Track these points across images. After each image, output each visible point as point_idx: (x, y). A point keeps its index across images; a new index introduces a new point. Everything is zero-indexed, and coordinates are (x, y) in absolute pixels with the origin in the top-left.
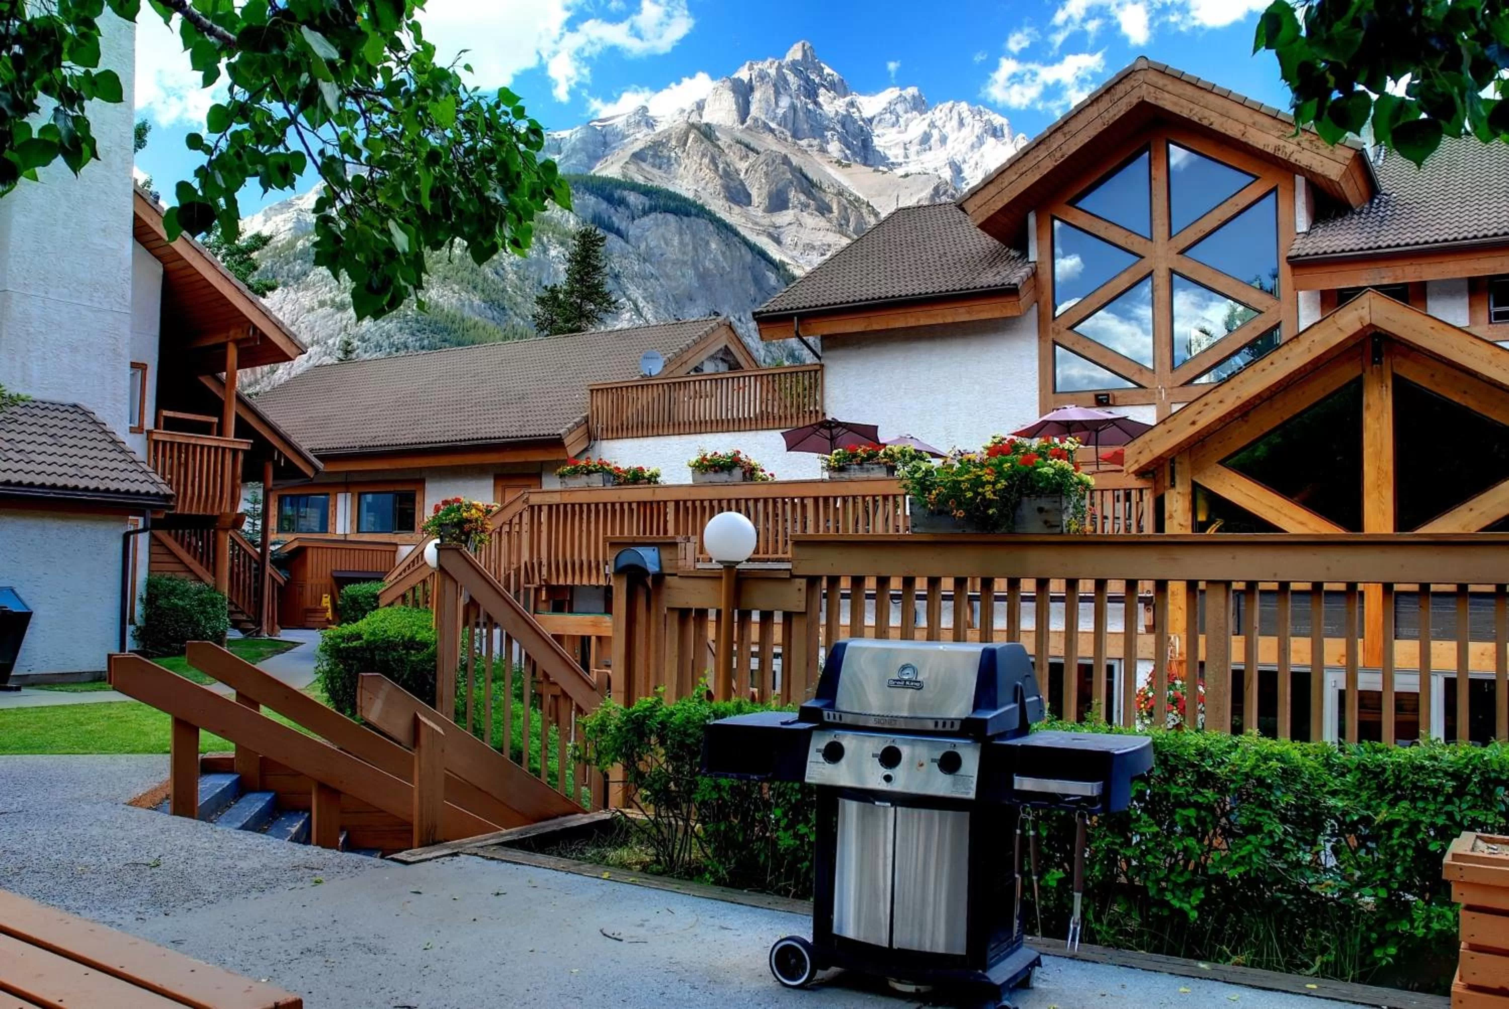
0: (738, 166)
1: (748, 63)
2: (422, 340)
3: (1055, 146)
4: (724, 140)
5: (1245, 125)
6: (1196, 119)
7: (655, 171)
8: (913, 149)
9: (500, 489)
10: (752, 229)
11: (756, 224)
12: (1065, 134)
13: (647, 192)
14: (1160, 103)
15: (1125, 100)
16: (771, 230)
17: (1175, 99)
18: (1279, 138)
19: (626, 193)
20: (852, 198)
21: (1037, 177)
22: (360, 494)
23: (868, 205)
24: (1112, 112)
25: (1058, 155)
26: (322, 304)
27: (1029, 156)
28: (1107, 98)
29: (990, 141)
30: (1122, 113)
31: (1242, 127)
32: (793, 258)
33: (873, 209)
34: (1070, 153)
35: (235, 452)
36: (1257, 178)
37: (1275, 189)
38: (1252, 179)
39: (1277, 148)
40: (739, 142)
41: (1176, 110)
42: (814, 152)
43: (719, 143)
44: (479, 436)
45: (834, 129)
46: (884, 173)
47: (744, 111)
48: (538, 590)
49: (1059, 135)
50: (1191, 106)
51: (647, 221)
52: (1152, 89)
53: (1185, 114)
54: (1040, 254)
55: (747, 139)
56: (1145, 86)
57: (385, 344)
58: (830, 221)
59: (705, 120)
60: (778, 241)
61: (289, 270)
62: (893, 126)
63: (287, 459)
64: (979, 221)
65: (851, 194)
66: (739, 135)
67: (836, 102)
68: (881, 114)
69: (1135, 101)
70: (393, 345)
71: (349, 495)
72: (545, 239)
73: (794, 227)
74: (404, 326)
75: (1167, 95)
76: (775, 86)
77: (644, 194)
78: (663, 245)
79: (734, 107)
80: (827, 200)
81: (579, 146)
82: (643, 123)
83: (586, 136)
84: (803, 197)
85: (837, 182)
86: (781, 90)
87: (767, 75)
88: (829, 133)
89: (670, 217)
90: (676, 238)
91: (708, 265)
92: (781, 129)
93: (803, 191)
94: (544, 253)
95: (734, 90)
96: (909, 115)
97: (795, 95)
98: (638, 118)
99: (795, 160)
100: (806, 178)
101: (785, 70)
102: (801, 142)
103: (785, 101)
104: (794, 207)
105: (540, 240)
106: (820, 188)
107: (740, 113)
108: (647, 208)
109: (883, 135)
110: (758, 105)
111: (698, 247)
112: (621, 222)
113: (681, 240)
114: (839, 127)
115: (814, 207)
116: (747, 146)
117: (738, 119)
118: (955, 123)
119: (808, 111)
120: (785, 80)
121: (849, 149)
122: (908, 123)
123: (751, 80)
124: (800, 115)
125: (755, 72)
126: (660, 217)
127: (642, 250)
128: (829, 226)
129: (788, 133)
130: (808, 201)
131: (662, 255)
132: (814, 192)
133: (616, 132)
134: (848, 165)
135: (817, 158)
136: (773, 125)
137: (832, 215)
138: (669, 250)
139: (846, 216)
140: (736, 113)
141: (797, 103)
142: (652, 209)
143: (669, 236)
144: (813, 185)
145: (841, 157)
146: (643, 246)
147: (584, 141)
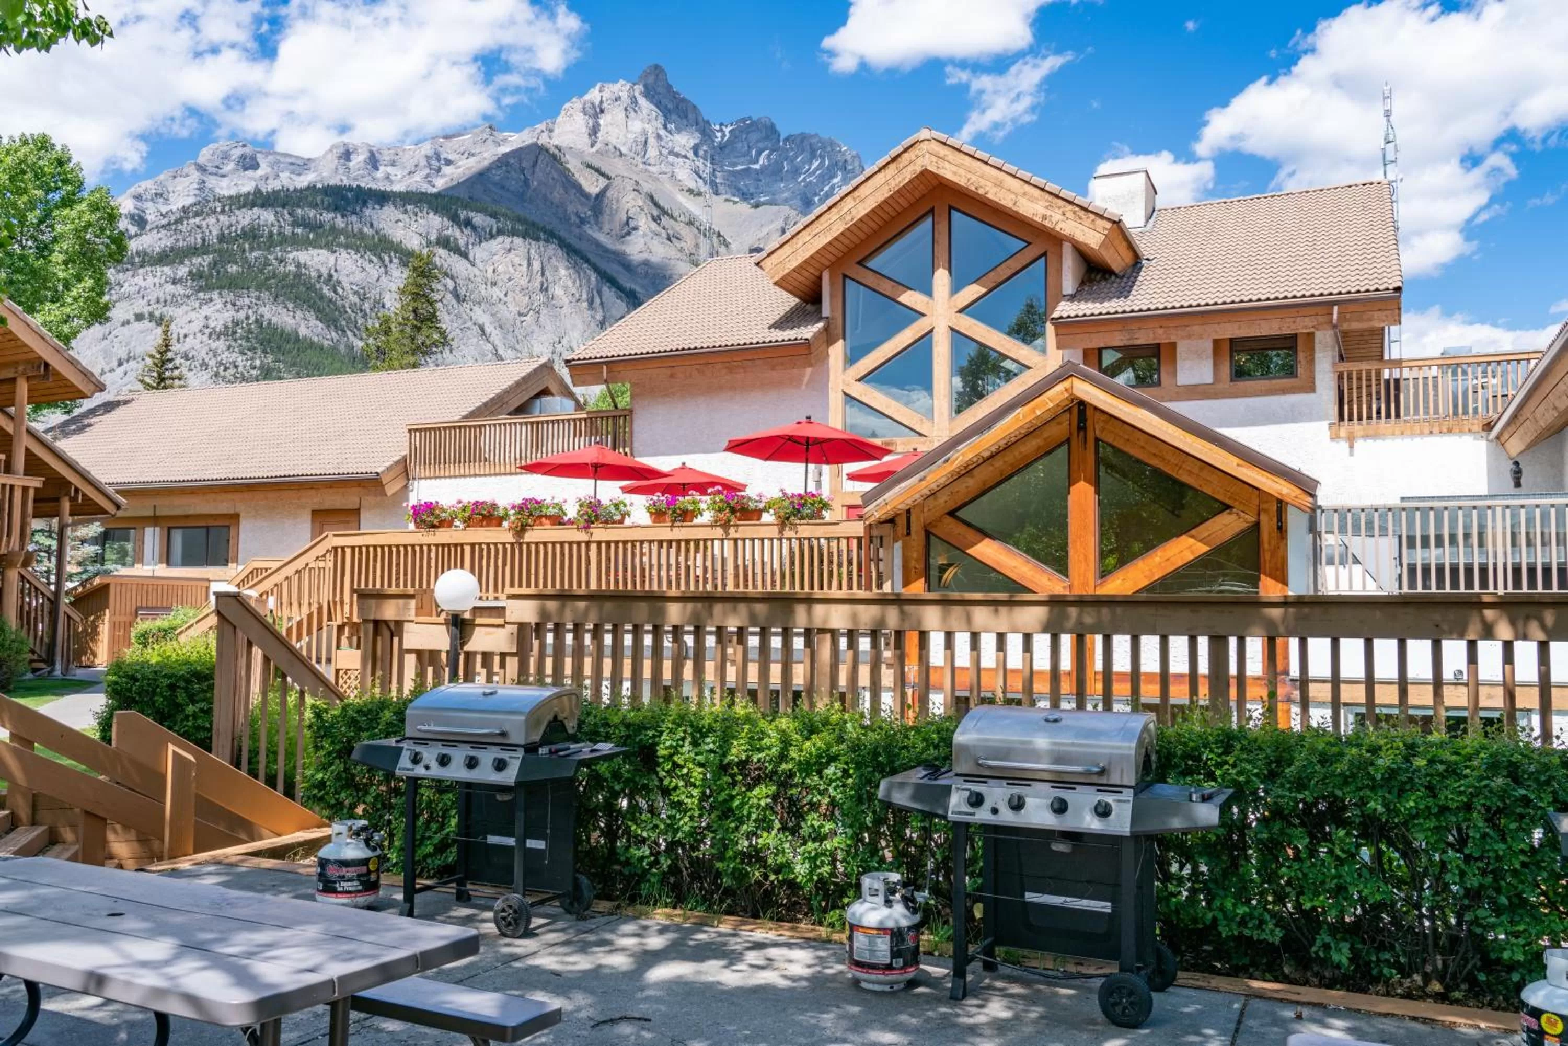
0: (590, 192)
1: (599, 85)
2: (252, 359)
3: (845, 210)
4: (573, 164)
5: (1017, 195)
6: (973, 188)
7: (503, 192)
8: (764, 180)
9: (318, 524)
10: (605, 258)
11: (608, 251)
12: (855, 199)
13: (494, 213)
14: (941, 172)
15: (910, 168)
16: (623, 259)
17: (955, 169)
18: (1046, 207)
19: (472, 214)
20: (703, 228)
21: (829, 239)
22: (169, 529)
23: (719, 235)
24: (898, 179)
25: (848, 218)
26: (139, 317)
27: (822, 219)
28: (892, 166)
30: (907, 180)
31: (1013, 197)
32: (643, 287)
34: (859, 217)
35: (25, 489)
36: (1029, 244)
37: (1045, 254)
38: (1025, 244)
39: (1044, 217)
40: (589, 166)
41: (954, 179)
42: (666, 180)
43: (570, 167)
44: (296, 473)
45: (685, 157)
46: (735, 203)
47: (594, 131)
48: (340, 628)
49: (849, 199)
50: (969, 176)
51: (496, 245)
52: (934, 159)
53: (962, 182)
54: (832, 311)
55: (596, 163)
56: (927, 155)
57: (212, 363)
58: (681, 250)
59: (555, 141)
62: (744, 155)
63: (84, 495)
64: (776, 279)
65: (702, 224)
66: (589, 160)
67: (688, 128)
68: (733, 143)
69: (919, 170)
70: (221, 363)
71: (158, 529)
72: (386, 258)
73: (645, 255)
74: (233, 344)
75: (947, 165)
76: (626, 109)
77: (491, 216)
78: (511, 270)
79: (584, 130)
80: (678, 229)
81: (423, 162)
82: (490, 142)
83: (430, 153)
84: (654, 225)
85: (688, 210)
86: (633, 114)
87: (618, 99)
88: (681, 160)
89: (518, 241)
90: (525, 263)
91: (558, 291)
92: (632, 154)
93: (654, 219)
94: (386, 273)
95: (584, 112)
96: (761, 145)
97: (646, 120)
98: (485, 136)
99: (646, 187)
100: (656, 204)
101: (637, 94)
102: (651, 168)
103: (637, 126)
104: (645, 235)
105: (381, 259)
106: (672, 217)
107: (590, 135)
108: (495, 230)
109: (735, 165)
110: (610, 128)
111: (547, 273)
112: (467, 244)
113: (529, 265)
114: (691, 154)
115: (664, 235)
116: (598, 170)
117: (587, 140)
118: (806, 155)
119: (659, 137)
120: (636, 103)
121: (700, 177)
122: (759, 154)
123: (601, 102)
124: (652, 141)
125: (606, 95)
126: (508, 240)
127: (490, 274)
128: (679, 255)
129: (639, 159)
130: (659, 229)
131: (510, 280)
132: (665, 220)
133: (462, 149)
134: (699, 194)
135: (668, 186)
136: (624, 150)
137: (683, 244)
138: (517, 275)
139: (697, 246)
140: (586, 136)
141: (650, 129)
142: (500, 232)
143: (517, 260)
144: (665, 212)
145: (692, 185)
146: (490, 270)
147: (428, 158)
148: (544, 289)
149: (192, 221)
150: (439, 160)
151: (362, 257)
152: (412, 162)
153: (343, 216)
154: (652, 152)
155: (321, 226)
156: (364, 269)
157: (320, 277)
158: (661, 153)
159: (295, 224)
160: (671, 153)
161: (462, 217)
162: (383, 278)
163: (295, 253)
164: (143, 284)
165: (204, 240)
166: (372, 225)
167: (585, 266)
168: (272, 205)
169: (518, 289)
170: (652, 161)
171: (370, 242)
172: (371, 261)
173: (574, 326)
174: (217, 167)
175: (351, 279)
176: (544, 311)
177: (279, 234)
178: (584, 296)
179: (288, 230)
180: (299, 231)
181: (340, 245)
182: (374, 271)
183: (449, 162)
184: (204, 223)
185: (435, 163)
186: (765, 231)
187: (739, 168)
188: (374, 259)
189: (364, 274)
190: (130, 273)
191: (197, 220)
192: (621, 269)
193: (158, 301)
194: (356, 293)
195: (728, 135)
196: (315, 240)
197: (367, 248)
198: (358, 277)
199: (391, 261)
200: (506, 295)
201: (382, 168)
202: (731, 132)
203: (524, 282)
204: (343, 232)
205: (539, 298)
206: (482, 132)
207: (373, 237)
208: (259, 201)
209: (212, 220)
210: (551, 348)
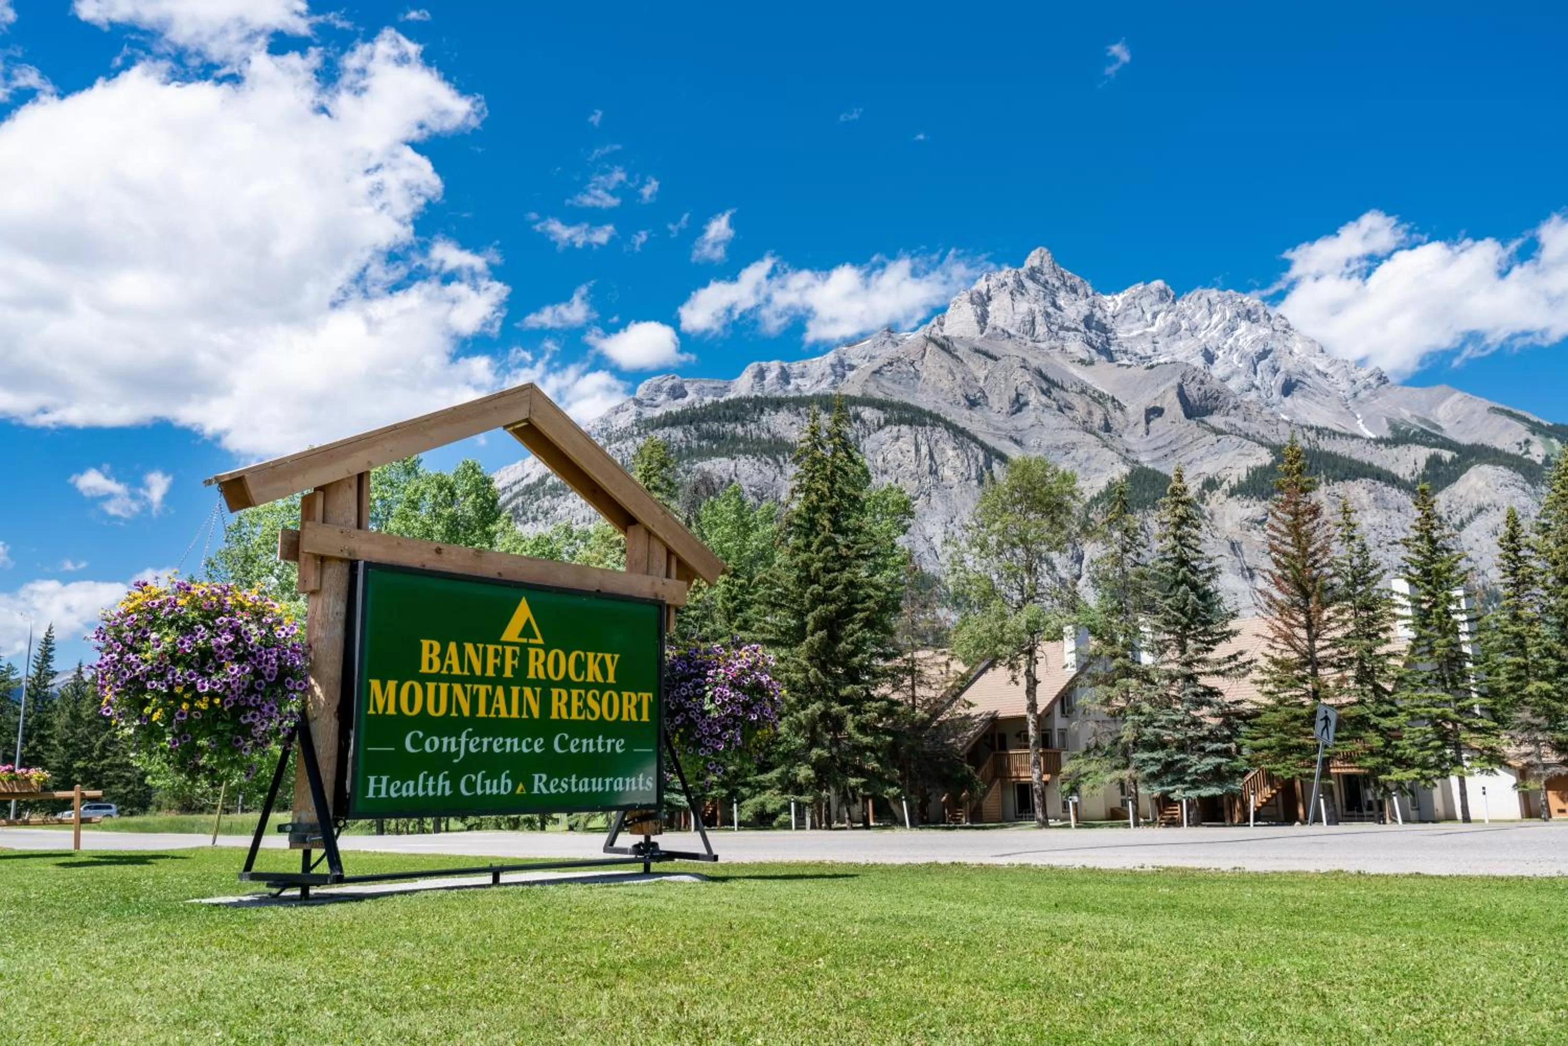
0: (976, 374)
1: (985, 275)
4: (962, 350)
7: (896, 387)
8: (1162, 341)
10: (994, 435)
11: (998, 429)
13: (881, 405)
16: (1013, 434)
19: (860, 409)
20: (1096, 395)
23: (1113, 400)
29: (1244, 326)
33: (1119, 404)
40: (977, 351)
42: (1056, 354)
43: (957, 353)
45: (1076, 330)
46: (1129, 366)
47: (983, 319)
51: (884, 435)
55: (984, 347)
58: (1073, 419)
59: (947, 333)
60: (1018, 442)
61: (539, 507)
62: (1139, 320)
65: (1095, 391)
66: (978, 344)
67: (1078, 303)
68: (1126, 310)
72: (781, 459)
73: (1037, 429)
76: (1012, 293)
77: (878, 408)
78: (900, 456)
79: (973, 318)
80: (1069, 399)
81: (829, 370)
82: (888, 344)
83: (835, 361)
84: (1044, 399)
85: (1080, 380)
86: (1019, 296)
87: (1005, 284)
88: (1071, 334)
89: (905, 428)
90: (913, 449)
91: (947, 472)
92: (1021, 334)
93: (1044, 392)
94: (781, 472)
95: (972, 301)
96: (1156, 308)
97: (1032, 300)
98: (884, 339)
99: (1034, 363)
100: (1045, 378)
101: (1023, 278)
102: (1042, 345)
103: (1023, 306)
104: (1035, 409)
105: (776, 461)
106: (1062, 388)
107: (979, 322)
108: (882, 422)
109: (1130, 331)
110: (997, 313)
111: (936, 456)
112: (857, 437)
113: (918, 450)
114: (1082, 327)
115: (1055, 407)
116: (986, 354)
117: (977, 328)
118: (1205, 310)
119: (1048, 315)
120: (1023, 286)
121: (1093, 347)
122: (1155, 316)
123: (989, 290)
124: (1039, 319)
125: (993, 282)
126: (895, 429)
127: (880, 463)
128: (1072, 424)
129: (1028, 338)
130: (1050, 402)
131: (899, 466)
132: (1055, 392)
133: (863, 354)
134: (1092, 363)
135: (1058, 359)
136: (1012, 331)
137: (1075, 413)
138: (906, 461)
139: (1090, 413)
140: (975, 324)
141: (1036, 307)
142: (887, 422)
143: (905, 447)
144: (1054, 384)
145: (1084, 356)
146: (880, 459)
147: (833, 366)
148: (933, 472)
149: (613, 446)
150: (843, 367)
151: (759, 460)
152: (819, 372)
153: (743, 425)
154: (1041, 329)
155: (724, 436)
156: (761, 472)
157: (722, 483)
158: (1050, 330)
159: (700, 438)
160: (1062, 328)
161: (851, 413)
162: (779, 478)
163: (700, 464)
164: (572, 506)
165: (623, 462)
166: (769, 431)
167: (972, 445)
168: (680, 424)
169: (908, 474)
170: (1041, 338)
171: (766, 446)
172: (767, 463)
173: (965, 504)
174: (652, 399)
175: (750, 481)
176: (934, 493)
177: (687, 447)
178: (973, 474)
179: (694, 444)
180: (704, 443)
181: (739, 452)
182: (770, 472)
183: (852, 368)
184: (623, 447)
185: (839, 369)
186: (1162, 389)
187: (1135, 333)
188: (770, 461)
189: (761, 476)
190: (562, 498)
191: (618, 444)
192: (1012, 444)
193: (584, 521)
194: (754, 494)
195: (1120, 304)
196: (717, 449)
197: (764, 451)
198: (756, 478)
199: (785, 461)
200: (896, 481)
201: (792, 381)
202: (1123, 300)
203: (912, 467)
204: (743, 439)
205: (929, 480)
206: (881, 335)
207: (770, 441)
208: (670, 421)
209: (630, 443)
210: (943, 529)
